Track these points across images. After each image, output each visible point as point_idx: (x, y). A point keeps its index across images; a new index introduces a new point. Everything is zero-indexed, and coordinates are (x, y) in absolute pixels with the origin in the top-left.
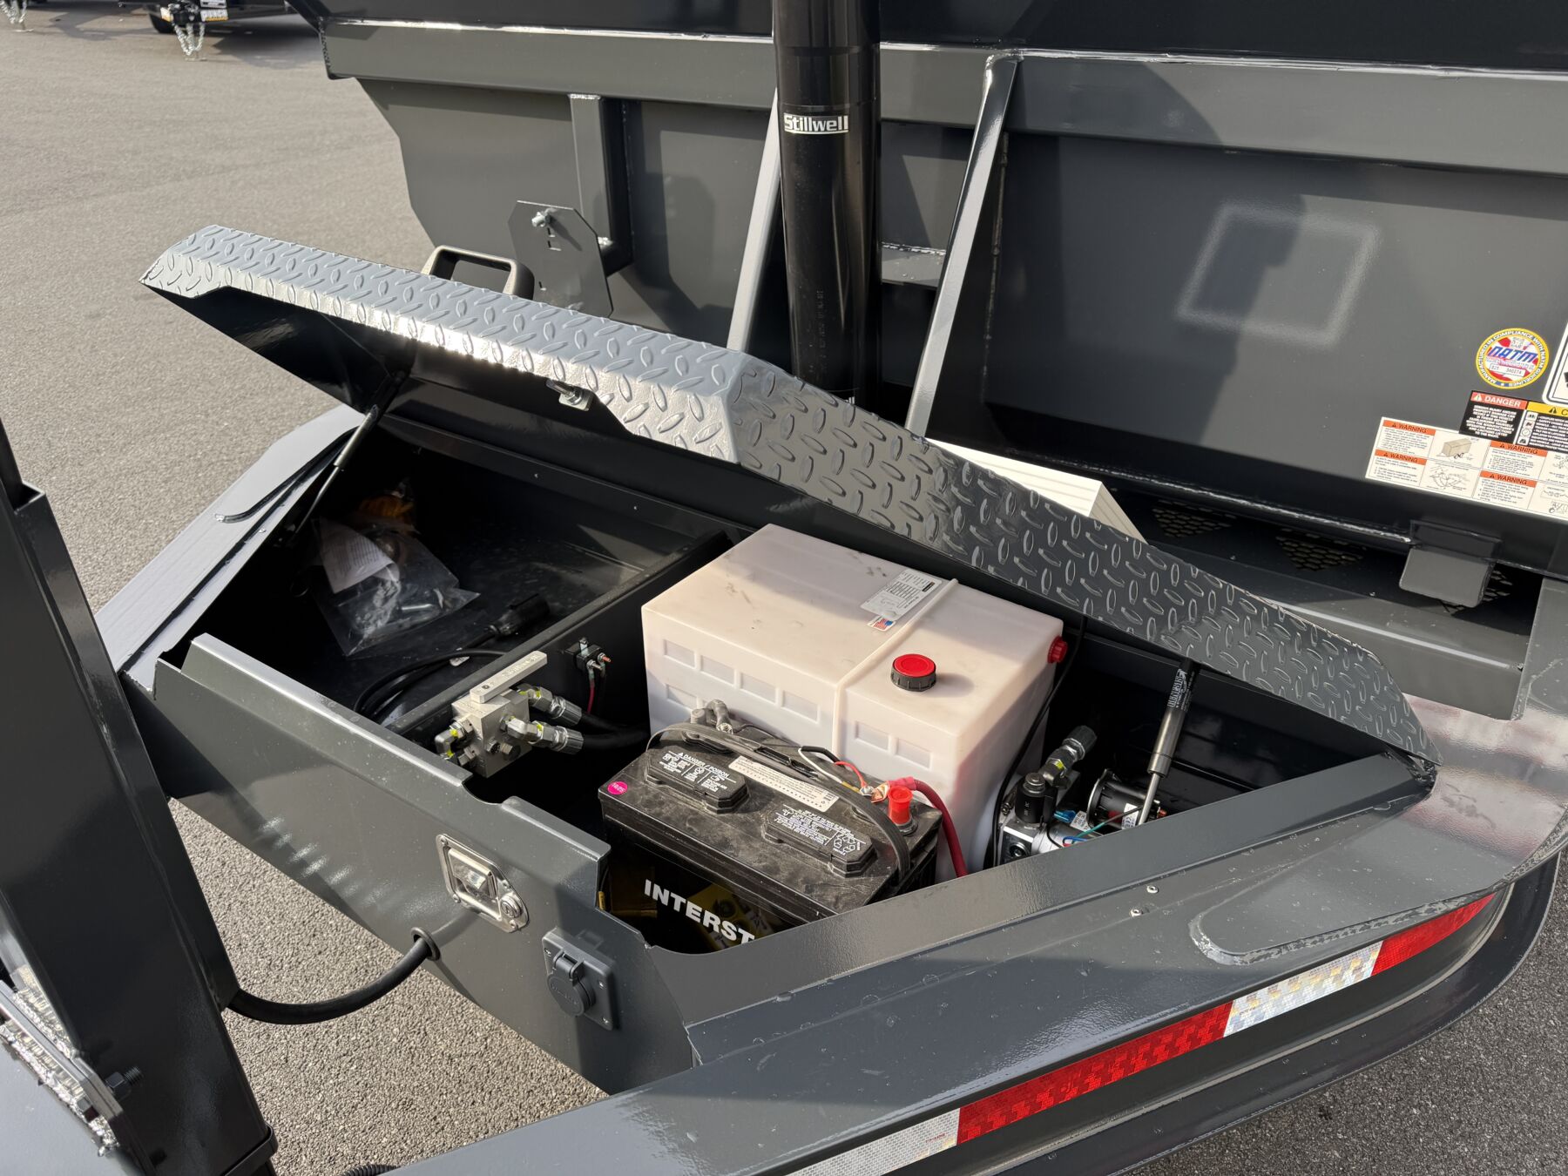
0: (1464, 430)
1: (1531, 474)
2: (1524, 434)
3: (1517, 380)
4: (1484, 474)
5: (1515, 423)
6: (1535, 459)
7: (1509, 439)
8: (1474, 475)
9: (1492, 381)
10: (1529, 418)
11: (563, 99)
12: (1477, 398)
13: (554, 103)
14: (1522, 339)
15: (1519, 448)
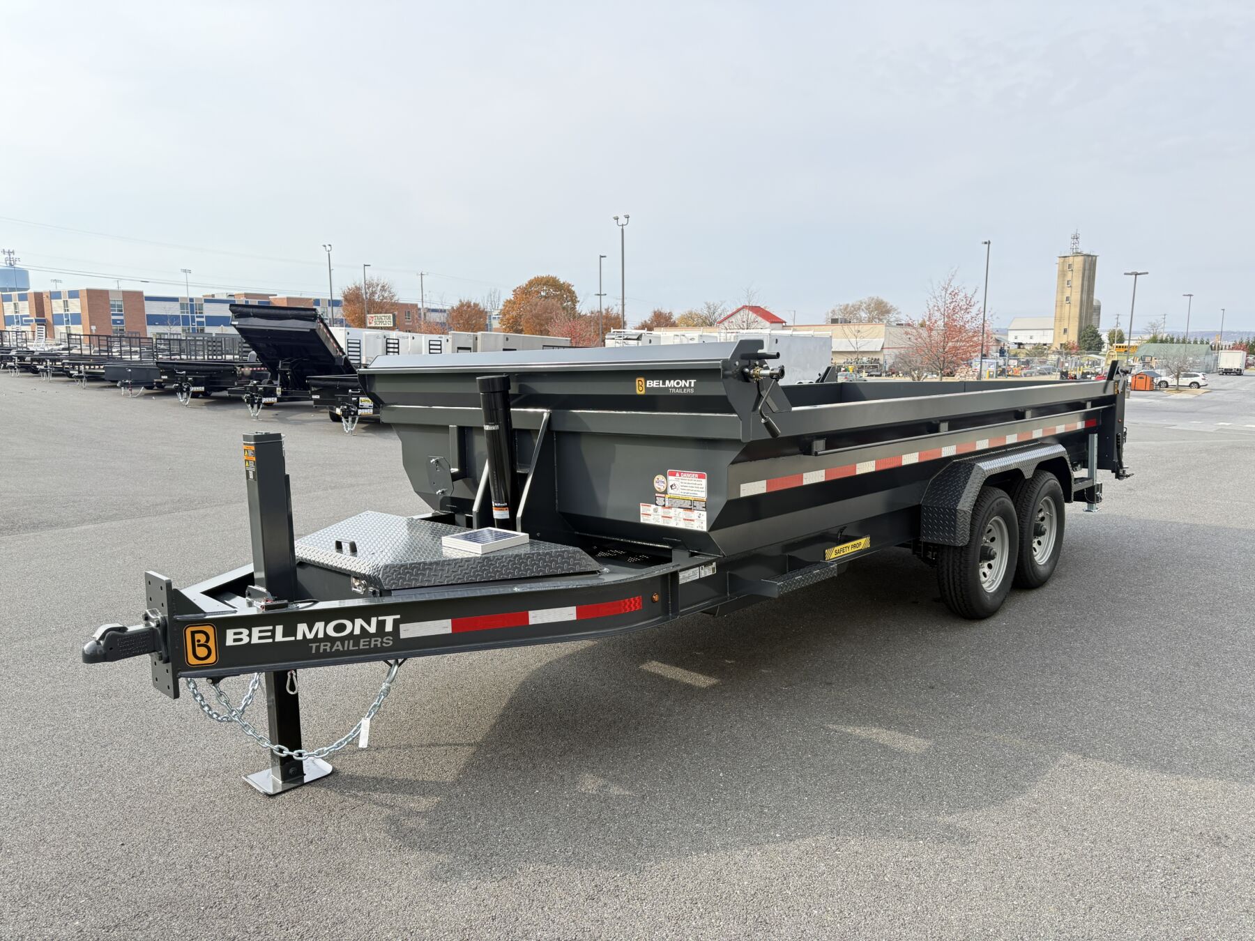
0: (656, 505)
1: (671, 515)
2: (667, 504)
3: (663, 489)
4: (663, 517)
5: (664, 501)
6: (670, 510)
7: (664, 506)
8: (660, 517)
9: (658, 490)
10: (667, 500)
11: (447, 427)
12: (656, 495)
13: (445, 428)
14: (661, 477)
15: (666, 508)
